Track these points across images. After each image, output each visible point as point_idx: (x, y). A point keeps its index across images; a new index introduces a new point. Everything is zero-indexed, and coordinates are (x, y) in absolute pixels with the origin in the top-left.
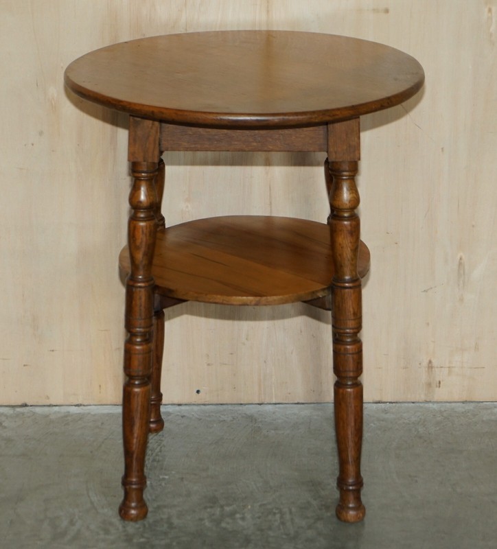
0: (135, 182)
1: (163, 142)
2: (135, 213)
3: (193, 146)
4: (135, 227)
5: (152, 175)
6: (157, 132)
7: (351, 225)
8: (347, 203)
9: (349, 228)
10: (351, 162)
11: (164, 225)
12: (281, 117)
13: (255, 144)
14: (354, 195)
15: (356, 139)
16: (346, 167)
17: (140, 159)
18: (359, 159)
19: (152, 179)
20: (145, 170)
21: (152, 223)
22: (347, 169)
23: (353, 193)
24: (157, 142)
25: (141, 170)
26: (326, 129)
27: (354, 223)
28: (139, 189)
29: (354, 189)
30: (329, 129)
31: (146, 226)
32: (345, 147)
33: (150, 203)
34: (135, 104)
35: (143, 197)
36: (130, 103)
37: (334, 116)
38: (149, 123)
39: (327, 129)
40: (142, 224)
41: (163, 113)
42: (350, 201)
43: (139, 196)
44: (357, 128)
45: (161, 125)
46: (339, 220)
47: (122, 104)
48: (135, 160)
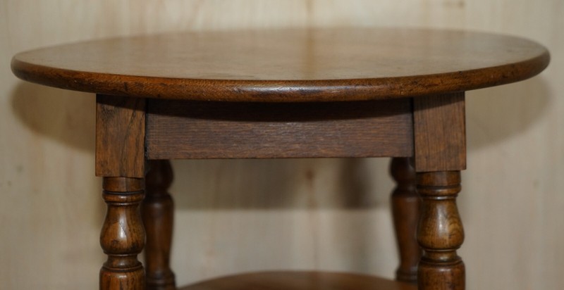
0: (109, 210)
1: (151, 146)
2: (110, 260)
3: (200, 151)
4: (109, 282)
5: (134, 198)
6: (140, 129)
7: (452, 274)
8: (447, 238)
9: (449, 278)
10: (451, 172)
11: (173, 283)
12: (343, 87)
13: (297, 146)
14: (457, 225)
15: (460, 135)
16: (443, 179)
17: (115, 173)
18: (465, 168)
19: (137, 205)
20: (124, 190)
21: (137, 275)
22: (445, 183)
23: (454, 222)
24: (141, 145)
25: (116, 190)
26: (410, 121)
27: (457, 270)
28: (116, 220)
29: (454, 216)
30: (416, 119)
31: (127, 280)
32: (442, 149)
33: (133, 244)
34: (98, 75)
35: (122, 235)
36: (90, 75)
37: (430, 86)
38: (127, 113)
39: (413, 118)
40: (122, 277)
41: (141, 85)
42: (450, 236)
43: (116, 233)
44: (462, 117)
45: (146, 118)
46: (432, 266)
47: (77, 76)
48: (108, 175)
